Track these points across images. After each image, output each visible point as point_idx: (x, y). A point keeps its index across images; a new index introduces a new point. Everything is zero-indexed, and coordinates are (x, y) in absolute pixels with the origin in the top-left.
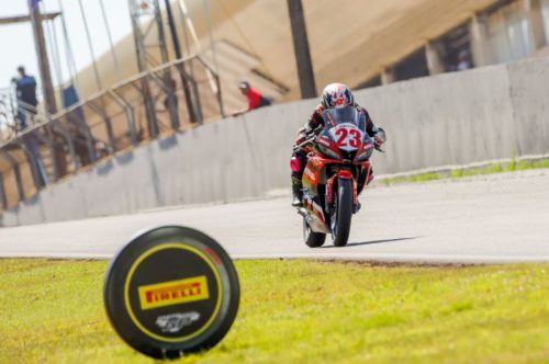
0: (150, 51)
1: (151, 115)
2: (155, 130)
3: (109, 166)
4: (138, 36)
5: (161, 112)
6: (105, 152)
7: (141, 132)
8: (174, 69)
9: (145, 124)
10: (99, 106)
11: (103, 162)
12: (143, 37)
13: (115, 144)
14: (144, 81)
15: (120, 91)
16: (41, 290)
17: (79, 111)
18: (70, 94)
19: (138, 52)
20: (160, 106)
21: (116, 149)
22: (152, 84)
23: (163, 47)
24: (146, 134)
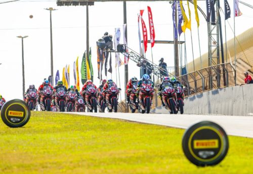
0: (213, 59)
1: (211, 81)
2: (211, 87)
3: (194, 98)
4: (210, 53)
5: (214, 80)
6: (193, 92)
7: (207, 87)
8: (220, 66)
9: (208, 84)
10: (193, 75)
11: (192, 96)
12: (212, 54)
13: (197, 90)
14: (210, 69)
15: (201, 72)
16: (162, 137)
17: (186, 76)
18: (184, 70)
19: (209, 59)
20: (214, 78)
21: (197, 92)
22: (213, 70)
23: (218, 58)
24: (208, 88)
